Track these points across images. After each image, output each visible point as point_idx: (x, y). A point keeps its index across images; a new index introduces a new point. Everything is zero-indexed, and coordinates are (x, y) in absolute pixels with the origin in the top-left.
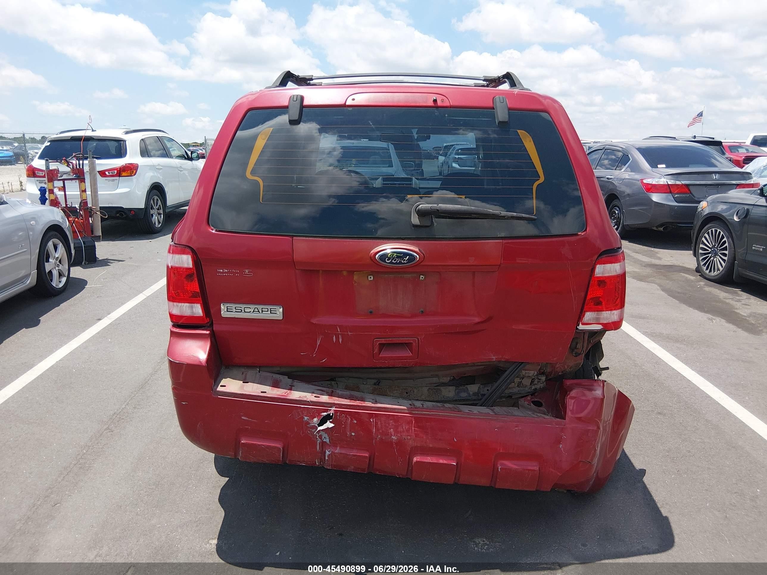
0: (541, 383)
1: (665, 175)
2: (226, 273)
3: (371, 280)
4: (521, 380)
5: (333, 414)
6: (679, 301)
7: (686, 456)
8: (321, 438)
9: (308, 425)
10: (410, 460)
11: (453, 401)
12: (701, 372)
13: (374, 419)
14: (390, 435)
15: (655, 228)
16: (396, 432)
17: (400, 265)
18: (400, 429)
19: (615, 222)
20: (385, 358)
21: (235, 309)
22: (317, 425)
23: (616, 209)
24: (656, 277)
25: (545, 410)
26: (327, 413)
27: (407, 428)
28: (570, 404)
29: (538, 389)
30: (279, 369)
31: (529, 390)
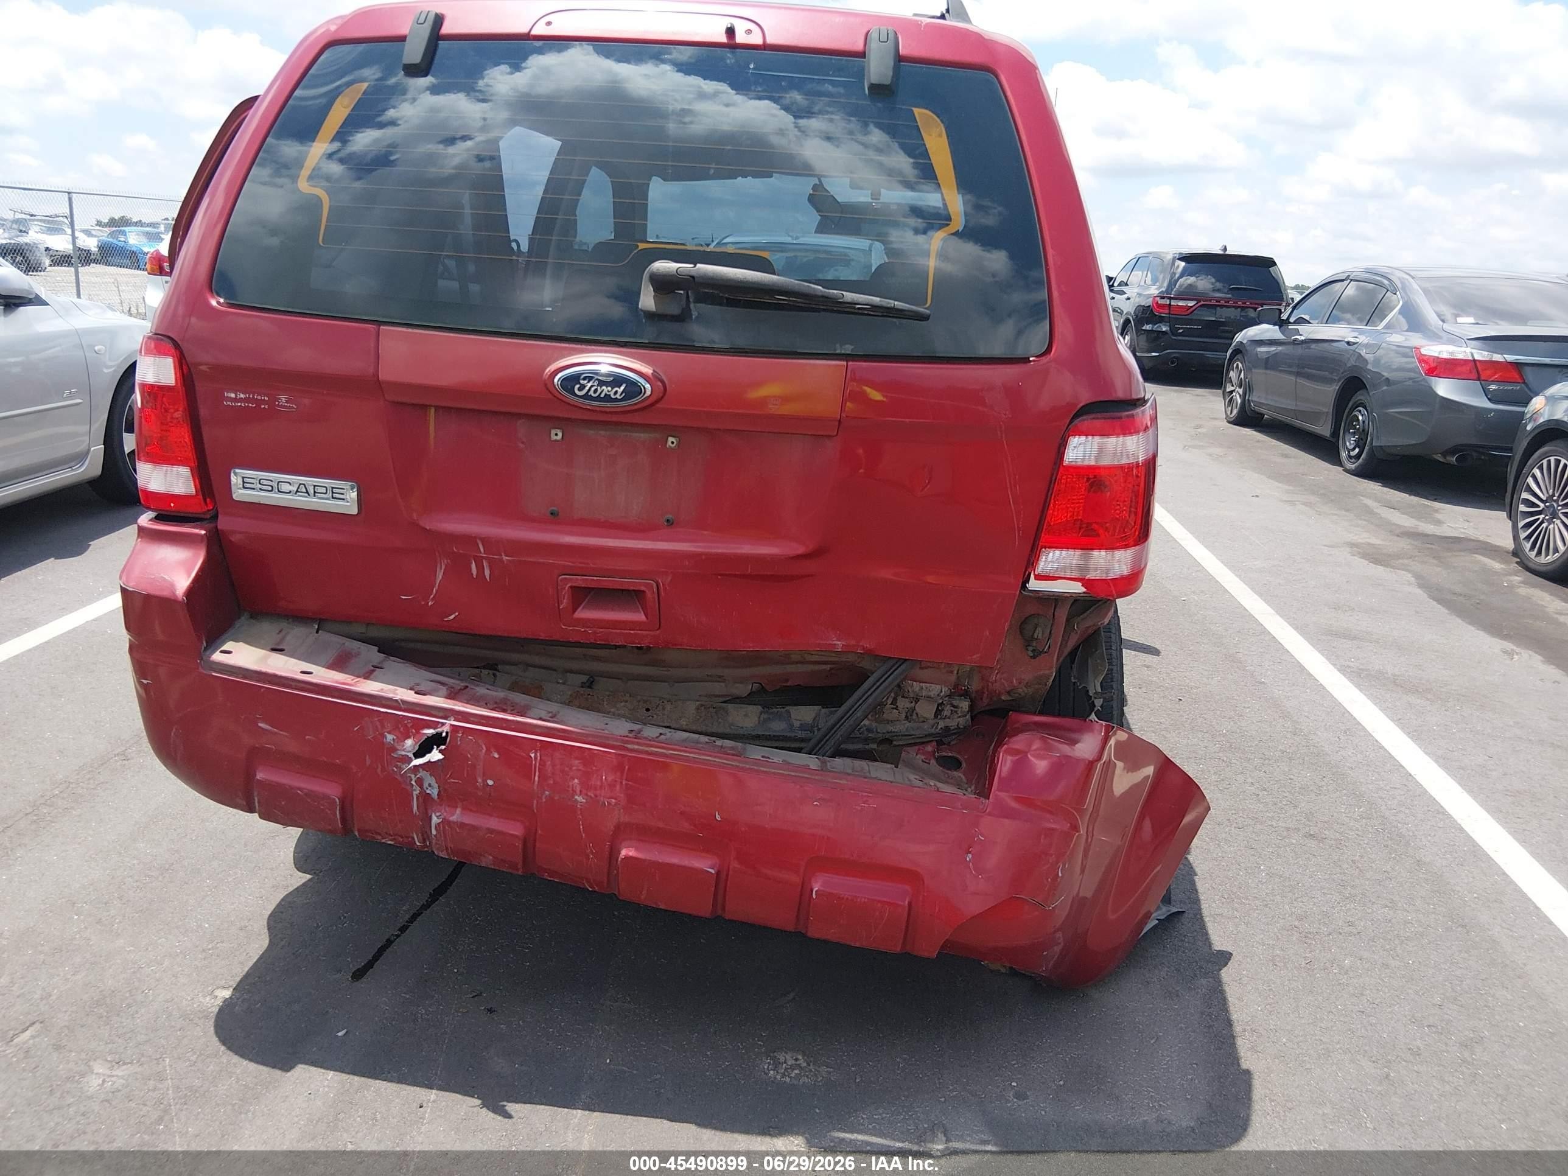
0: (960, 717)
1: (1468, 339)
2: (241, 400)
3: (556, 441)
4: (913, 704)
5: (447, 733)
6: (1449, 610)
7: (1341, 934)
8: (421, 786)
9: (393, 752)
10: (613, 852)
11: (752, 739)
12: (1445, 762)
13: (538, 754)
14: (571, 792)
15: (1439, 458)
16: (586, 786)
17: (608, 404)
18: (595, 781)
19: (1355, 441)
20: (586, 622)
21: (260, 483)
22: (411, 755)
23: (1360, 411)
24: (1417, 558)
25: (963, 777)
26: (437, 730)
27: (610, 779)
28: (1005, 763)
29: (952, 728)
30: (363, 630)
31: (933, 731)
